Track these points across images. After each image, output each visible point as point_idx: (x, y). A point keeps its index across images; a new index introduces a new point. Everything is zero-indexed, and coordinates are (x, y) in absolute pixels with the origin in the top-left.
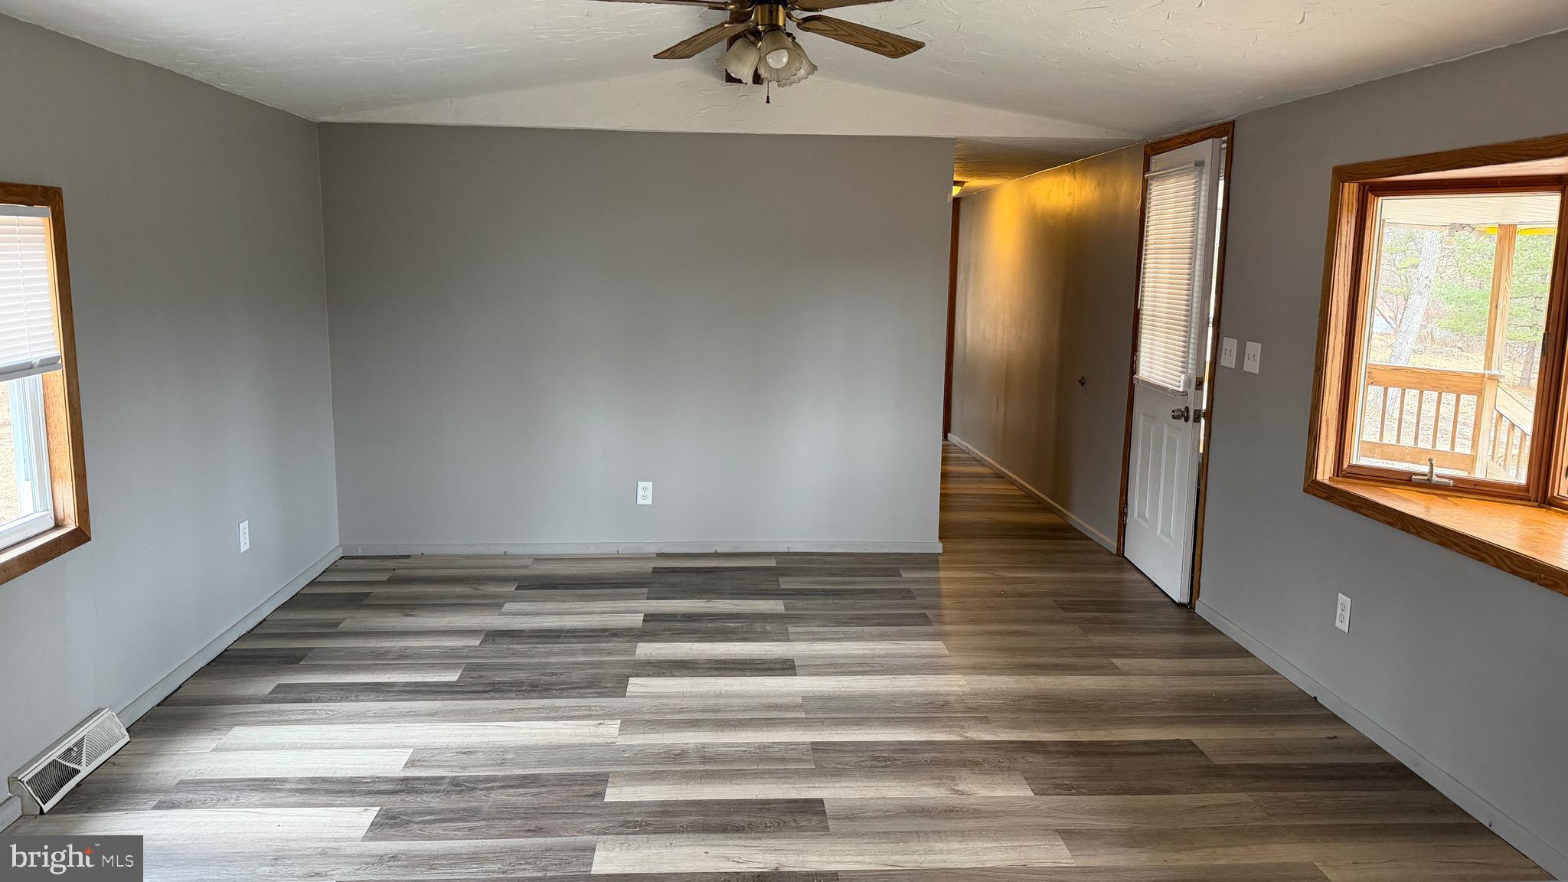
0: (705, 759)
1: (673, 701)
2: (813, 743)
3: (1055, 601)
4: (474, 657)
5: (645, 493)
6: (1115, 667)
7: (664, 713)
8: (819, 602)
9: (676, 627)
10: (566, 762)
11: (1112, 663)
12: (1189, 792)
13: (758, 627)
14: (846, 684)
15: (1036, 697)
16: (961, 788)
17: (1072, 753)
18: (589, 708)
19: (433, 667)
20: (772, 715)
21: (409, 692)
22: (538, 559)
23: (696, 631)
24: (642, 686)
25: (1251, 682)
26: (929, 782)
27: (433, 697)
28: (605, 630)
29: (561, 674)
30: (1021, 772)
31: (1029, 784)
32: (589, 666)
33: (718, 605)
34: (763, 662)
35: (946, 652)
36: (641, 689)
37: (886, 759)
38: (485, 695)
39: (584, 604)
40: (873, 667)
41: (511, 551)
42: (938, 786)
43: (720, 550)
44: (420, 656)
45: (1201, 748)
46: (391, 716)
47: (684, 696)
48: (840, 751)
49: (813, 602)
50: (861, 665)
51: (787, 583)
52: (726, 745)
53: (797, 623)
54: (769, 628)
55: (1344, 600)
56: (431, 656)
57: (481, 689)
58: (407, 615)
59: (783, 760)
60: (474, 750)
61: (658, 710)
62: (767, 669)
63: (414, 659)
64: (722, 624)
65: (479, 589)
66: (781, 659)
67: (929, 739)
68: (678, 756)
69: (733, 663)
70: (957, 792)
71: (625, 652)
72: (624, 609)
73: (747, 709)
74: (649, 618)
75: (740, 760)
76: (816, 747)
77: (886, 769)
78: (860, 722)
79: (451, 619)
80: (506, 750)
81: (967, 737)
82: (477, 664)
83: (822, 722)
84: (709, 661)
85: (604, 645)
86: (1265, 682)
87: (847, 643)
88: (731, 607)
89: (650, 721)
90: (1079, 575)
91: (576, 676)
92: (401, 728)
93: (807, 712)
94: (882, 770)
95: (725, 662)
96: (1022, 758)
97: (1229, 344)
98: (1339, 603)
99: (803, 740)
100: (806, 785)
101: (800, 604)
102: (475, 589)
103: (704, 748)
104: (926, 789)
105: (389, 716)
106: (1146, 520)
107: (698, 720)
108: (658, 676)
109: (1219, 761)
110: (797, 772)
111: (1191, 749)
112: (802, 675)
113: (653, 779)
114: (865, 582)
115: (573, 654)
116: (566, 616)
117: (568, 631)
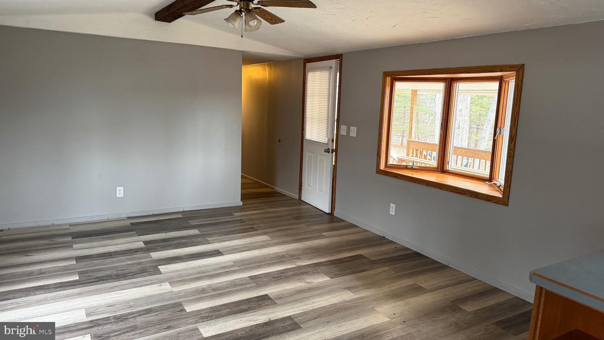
0: (214, 290)
1: (183, 272)
2: (249, 277)
3: (292, 217)
4: (79, 268)
5: (120, 192)
6: (324, 236)
7: (184, 277)
8: (211, 228)
9: (160, 245)
10: (159, 301)
11: (322, 234)
12: (371, 270)
13: (194, 240)
14: (245, 255)
15: (309, 249)
16: (308, 281)
17: (332, 264)
18: (150, 280)
19: (61, 275)
20: (226, 270)
21: (60, 287)
22: (71, 225)
23: (171, 245)
24: (165, 268)
25: (364, 235)
26: (297, 281)
27: (74, 287)
28: (130, 250)
29: (126, 269)
30: (322, 273)
31: (327, 276)
32: (136, 265)
34: (208, 252)
35: (270, 239)
36: (166, 270)
37: (278, 277)
39: (111, 241)
40: (249, 248)
41: (55, 223)
42: (301, 282)
43: (155, 213)
44: (50, 272)
45: (365, 256)
46: (60, 298)
47: (186, 269)
48: (260, 277)
51: (193, 223)
52: (217, 283)
53: (210, 236)
54: (199, 240)
55: (393, 206)
56: (56, 271)
57: (94, 280)
59: (242, 284)
60: (114, 304)
61: (180, 276)
62: (211, 255)
63: (48, 273)
64: (179, 241)
65: (54, 241)
66: (213, 250)
67: (287, 268)
68: (203, 291)
69: (196, 255)
70: (308, 283)
71: (147, 257)
72: (131, 241)
73: (215, 270)
74: (146, 243)
75: (227, 287)
76: (251, 278)
77: (280, 280)
78: (259, 267)
79: (51, 255)
80: (128, 302)
81: (298, 265)
82: (82, 271)
83: (246, 269)
85: (135, 256)
86: (368, 234)
88: (177, 234)
89: (180, 281)
90: (292, 208)
91: (134, 269)
92: (70, 302)
93: (239, 267)
94: (279, 281)
95: (192, 255)
96: (319, 268)
97: (343, 128)
98: (391, 206)
100: (258, 291)
101: (204, 229)
102: (52, 241)
103: (210, 286)
104: (297, 284)
105: (59, 298)
106: (311, 187)
107: (200, 277)
108: (169, 264)
109: (373, 259)
110: (251, 287)
111: (363, 257)
112: (226, 255)
113: (200, 300)
115: (124, 261)
116: (106, 247)
117: (114, 252)
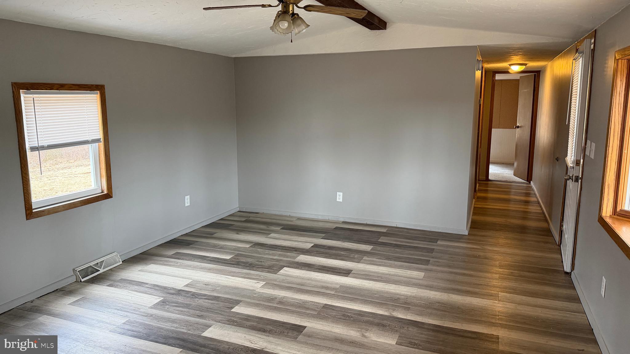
0: (280, 302)
1: (291, 279)
2: (326, 304)
4: (243, 252)
5: (340, 197)
8: (388, 249)
9: (321, 251)
13: (353, 255)
14: (364, 283)
16: (367, 334)
19: (227, 253)
20: (322, 290)
21: (211, 261)
23: (327, 254)
24: (286, 271)
25: (564, 315)
27: (216, 263)
28: (293, 248)
29: (264, 262)
30: (400, 334)
31: (398, 339)
32: (275, 261)
33: (346, 244)
34: (340, 269)
35: (422, 278)
36: (284, 272)
37: (348, 317)
38: (233, 266)
40: (383, 279)
41: (292, 215)
42: (358, 331)
44: (226, 248)
45: (500, 341)
46: (197, 268)
47: (297, 277)
49: (385, 248)
50: (378, 277)
53: (370, 256)
54: (356, 256)
56: (230, 249)
57: (234, 263)
58: (238, 234)
59: (307, 308)
60: (210, 284)
61: (283, 281)
62: (338, 272)
63: (224, 249)
66: (348, 269)
68: (272, 299)
70: (363, 335)
71: (293, 257)
72: (309, 241)
74: (316, 246)
77: (344, 321)
82: (241, 254)
83: (338, 297)
84: (319, 266)
85: (288, 253)
87: (382, 267)
88: (350, 246)
89: (275, 285)
91: (268, 263)
93: (336, 292)
94: (342, 320)
96: (407, 328)
98: (603, 281)
99: (322, 302)
101: (379, 248)
104: (352, 331)
108: (296, 268)
110: (308, 314)
113: (255, 306)
114: (417, 243)
115: (275, 255)
